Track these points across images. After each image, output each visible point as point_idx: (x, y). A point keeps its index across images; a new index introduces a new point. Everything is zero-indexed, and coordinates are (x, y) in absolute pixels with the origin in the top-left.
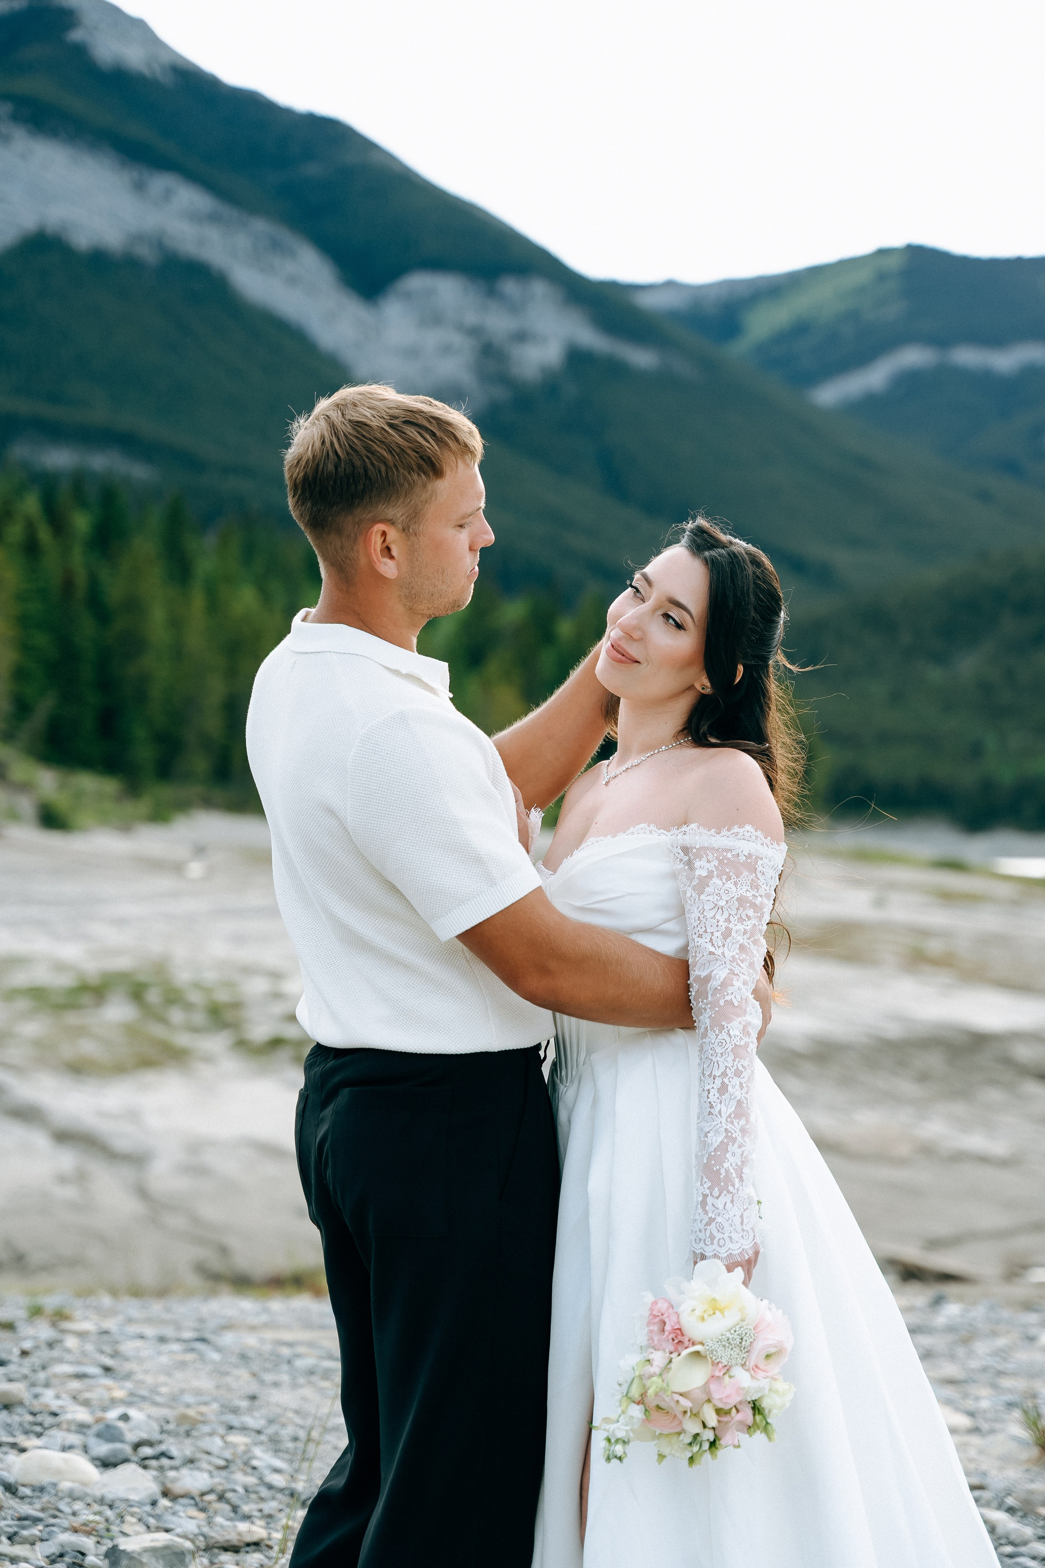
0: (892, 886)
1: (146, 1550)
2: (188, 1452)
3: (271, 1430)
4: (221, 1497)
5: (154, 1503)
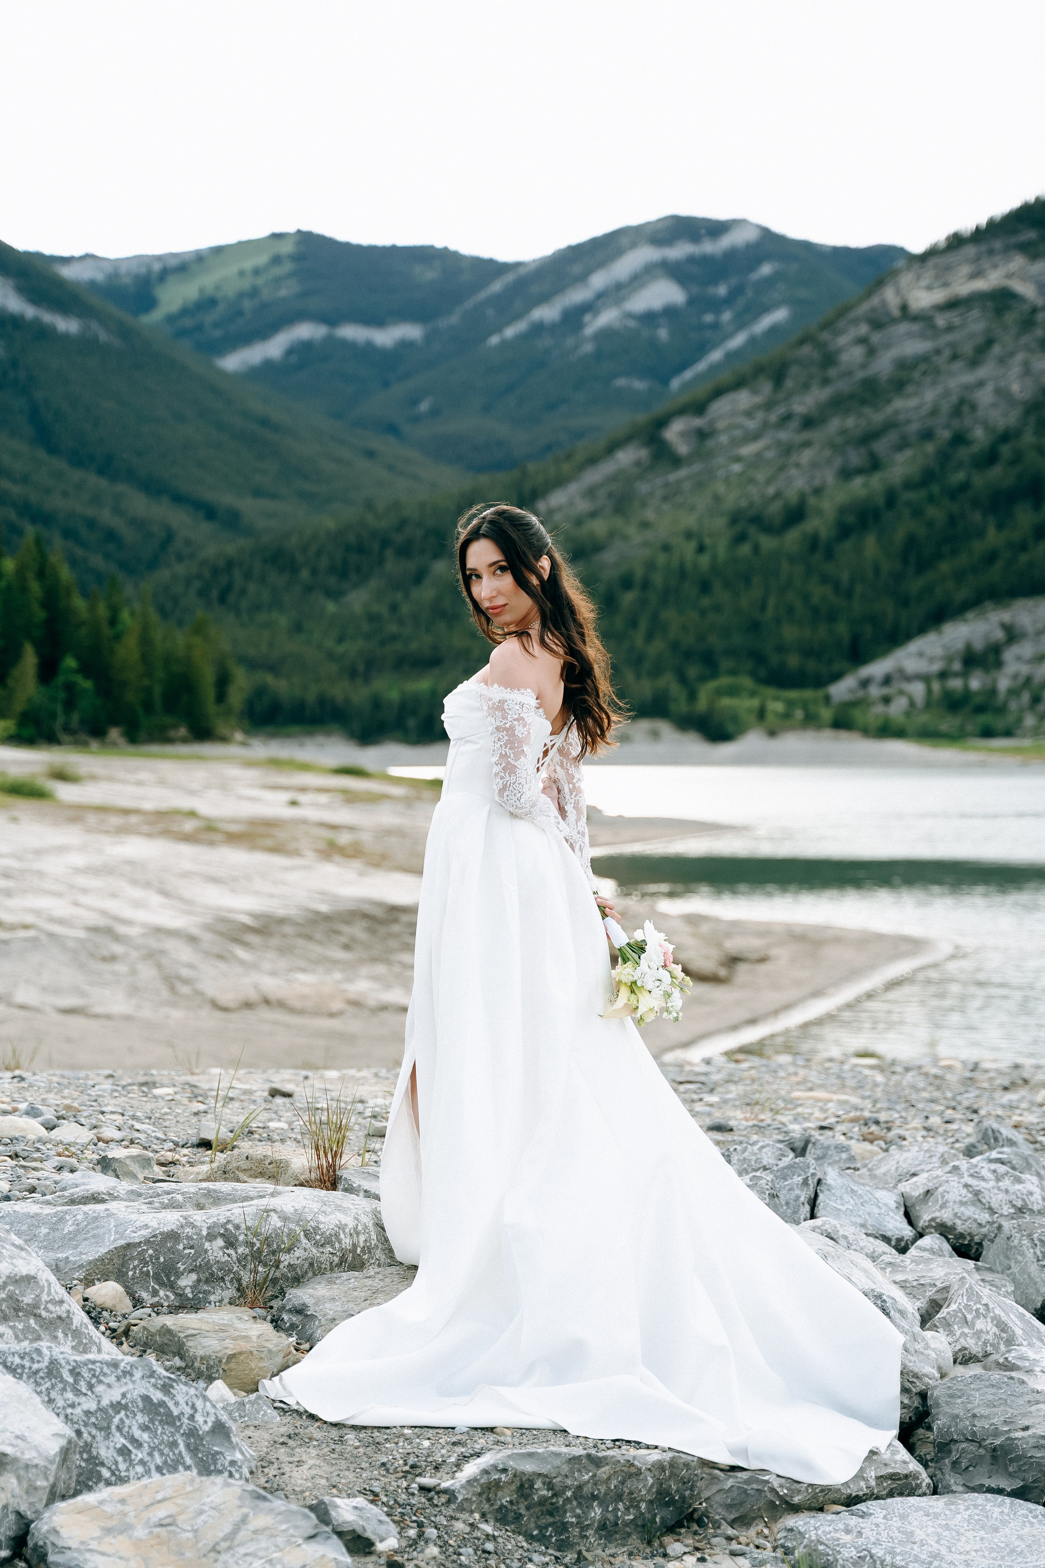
0: (303, 789)
1: (127, 1157)
2: (91, 1121)
3: (128, 1113)
4: (132, 1142)
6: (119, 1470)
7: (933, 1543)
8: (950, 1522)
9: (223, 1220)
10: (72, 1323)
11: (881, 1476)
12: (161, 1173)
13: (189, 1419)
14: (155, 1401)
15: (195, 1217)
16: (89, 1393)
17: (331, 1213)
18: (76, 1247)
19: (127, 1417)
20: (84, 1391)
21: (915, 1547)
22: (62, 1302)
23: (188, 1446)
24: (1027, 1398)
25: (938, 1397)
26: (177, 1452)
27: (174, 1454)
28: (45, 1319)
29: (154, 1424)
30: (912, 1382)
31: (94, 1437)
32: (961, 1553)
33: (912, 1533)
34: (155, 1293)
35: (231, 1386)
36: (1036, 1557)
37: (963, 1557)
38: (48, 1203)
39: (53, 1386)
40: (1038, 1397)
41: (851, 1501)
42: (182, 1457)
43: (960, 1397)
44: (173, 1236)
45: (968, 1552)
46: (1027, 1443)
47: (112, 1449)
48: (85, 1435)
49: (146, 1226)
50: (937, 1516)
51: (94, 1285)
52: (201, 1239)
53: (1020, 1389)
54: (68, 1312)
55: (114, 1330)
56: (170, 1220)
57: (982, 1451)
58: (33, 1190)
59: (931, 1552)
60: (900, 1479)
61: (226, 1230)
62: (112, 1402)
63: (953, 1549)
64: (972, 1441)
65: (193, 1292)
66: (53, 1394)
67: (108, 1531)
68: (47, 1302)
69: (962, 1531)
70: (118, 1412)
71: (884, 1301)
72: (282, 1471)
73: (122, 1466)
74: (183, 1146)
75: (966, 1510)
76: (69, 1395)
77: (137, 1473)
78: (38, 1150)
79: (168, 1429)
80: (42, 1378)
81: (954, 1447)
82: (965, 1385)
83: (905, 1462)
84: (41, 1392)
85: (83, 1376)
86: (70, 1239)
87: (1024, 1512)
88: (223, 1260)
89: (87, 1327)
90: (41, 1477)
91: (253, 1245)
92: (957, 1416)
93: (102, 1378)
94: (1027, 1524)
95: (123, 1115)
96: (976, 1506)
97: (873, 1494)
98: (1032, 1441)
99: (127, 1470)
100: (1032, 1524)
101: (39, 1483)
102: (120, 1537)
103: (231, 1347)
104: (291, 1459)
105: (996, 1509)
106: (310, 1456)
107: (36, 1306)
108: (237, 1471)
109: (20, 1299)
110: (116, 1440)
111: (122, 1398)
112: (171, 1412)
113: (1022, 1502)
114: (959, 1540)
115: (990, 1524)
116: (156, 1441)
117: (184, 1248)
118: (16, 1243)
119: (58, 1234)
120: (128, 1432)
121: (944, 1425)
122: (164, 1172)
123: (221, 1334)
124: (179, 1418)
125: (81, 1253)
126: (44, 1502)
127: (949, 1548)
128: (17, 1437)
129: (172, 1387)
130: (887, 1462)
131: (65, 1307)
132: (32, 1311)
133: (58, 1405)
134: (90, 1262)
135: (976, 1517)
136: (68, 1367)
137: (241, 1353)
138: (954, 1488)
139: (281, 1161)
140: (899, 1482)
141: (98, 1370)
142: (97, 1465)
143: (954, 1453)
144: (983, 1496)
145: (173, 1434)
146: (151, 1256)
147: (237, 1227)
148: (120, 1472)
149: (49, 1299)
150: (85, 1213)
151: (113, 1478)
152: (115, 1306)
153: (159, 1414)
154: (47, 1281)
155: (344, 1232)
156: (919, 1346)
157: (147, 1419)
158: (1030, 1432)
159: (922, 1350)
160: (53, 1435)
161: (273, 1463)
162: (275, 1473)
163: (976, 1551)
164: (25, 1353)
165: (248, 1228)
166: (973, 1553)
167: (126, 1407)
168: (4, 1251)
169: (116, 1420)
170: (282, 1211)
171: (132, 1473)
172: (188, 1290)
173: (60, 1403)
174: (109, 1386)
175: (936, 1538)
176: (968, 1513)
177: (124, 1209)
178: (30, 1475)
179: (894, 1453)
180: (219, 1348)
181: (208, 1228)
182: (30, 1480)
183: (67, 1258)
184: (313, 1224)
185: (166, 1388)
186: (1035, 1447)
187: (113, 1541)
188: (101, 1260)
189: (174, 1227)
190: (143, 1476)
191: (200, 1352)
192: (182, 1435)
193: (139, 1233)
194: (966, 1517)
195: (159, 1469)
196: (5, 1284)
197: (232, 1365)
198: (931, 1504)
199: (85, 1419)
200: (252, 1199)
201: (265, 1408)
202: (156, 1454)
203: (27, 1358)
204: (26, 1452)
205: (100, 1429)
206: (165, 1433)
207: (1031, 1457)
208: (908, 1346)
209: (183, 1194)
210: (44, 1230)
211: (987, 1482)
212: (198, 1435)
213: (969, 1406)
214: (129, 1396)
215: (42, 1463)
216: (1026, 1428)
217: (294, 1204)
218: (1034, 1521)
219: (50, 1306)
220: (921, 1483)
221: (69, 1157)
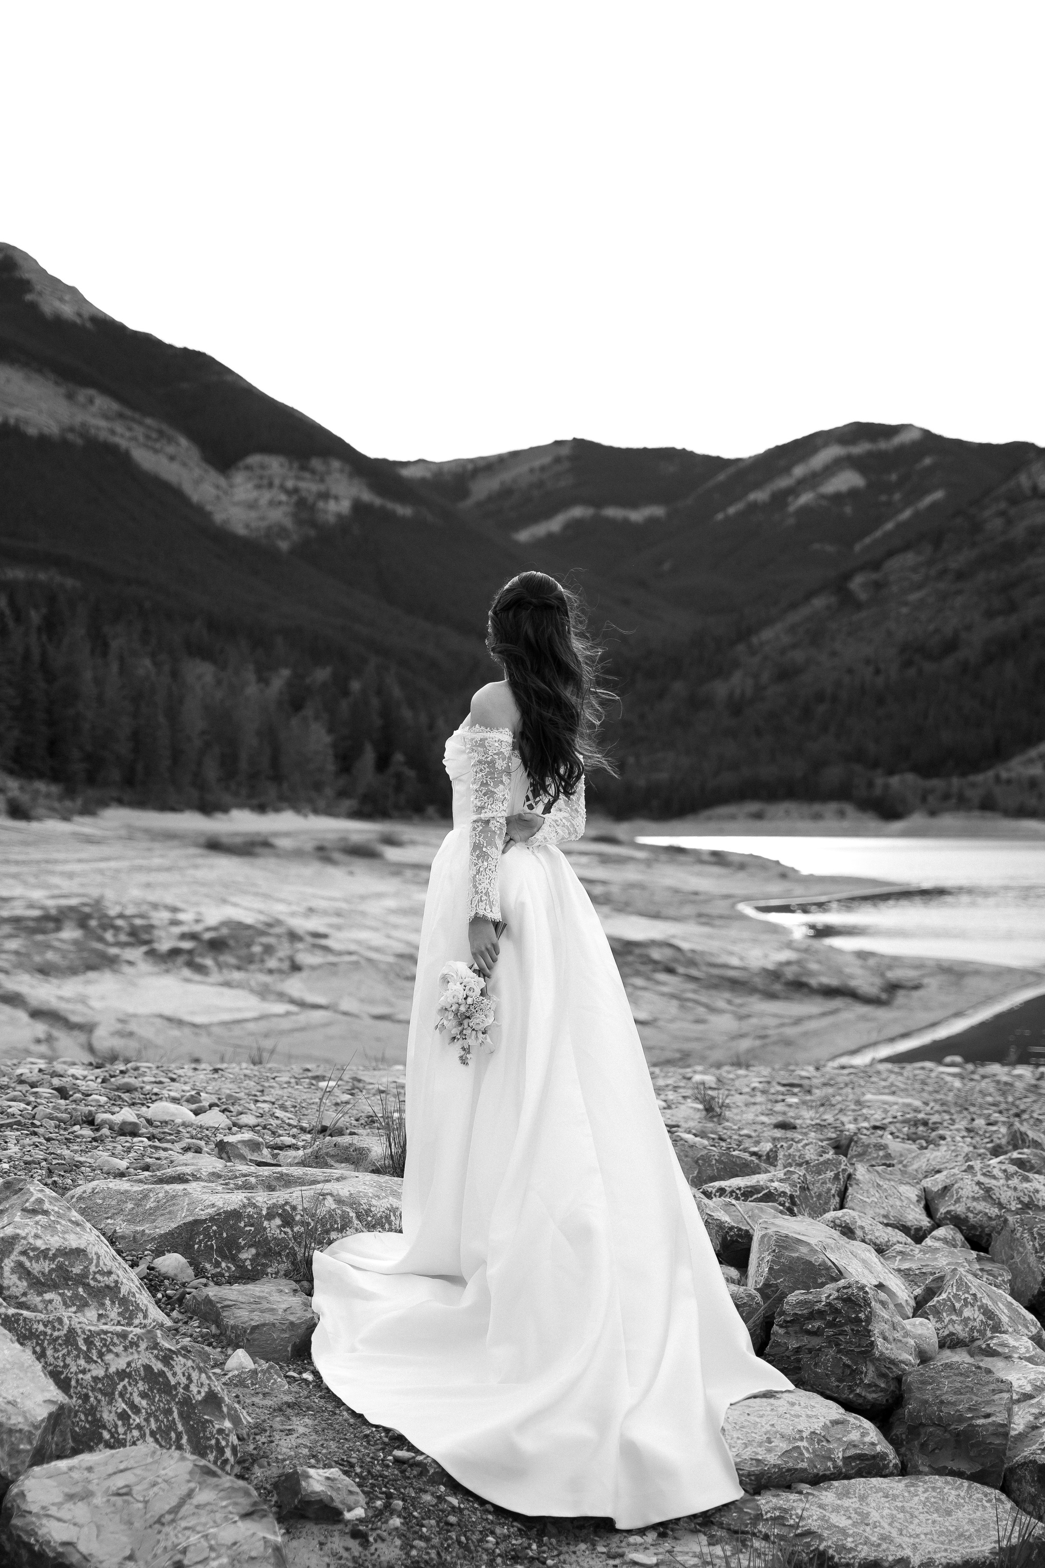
1: (239, 1142)
2: (240, 1109)
3: (280, 1102)
4: (265, 1128)
5: (230, 1129)
6: (118, 1433)
7: (886, 1526)
8: (906, 1504)
9: (281, 1202)
10: (120, 1292)
11: (850, 1457)
12: (269, 1156)
13: (184, 1389)
14: (156, 1371)
15: (258, 1198)
16: (99, 1361)
17: (384, 1198)
18: (154, 1221)
19: (130, 1384)
20: (95, 1358)
21: (868, 1529)
22: (110, 1273)
23: (181, 1414)
24: (992, 1386)
25: (911, 1383)
26: (170, 1419)
27: (168, 1421)
28: (93, 1287)
29: (152, 1392)
30: (889, 1368)
31: (99, 1401)
32: (911, 1536)
33: (868, 1514)
34: (217, 1265)
35: (252, 1355)
36: (982, 1542)
37: (912, 1540)
38: (140, 1181)
39: (69, 1353)
40: (1002, 1386)
41: (817, 1480)
42: (175, 1424)
43: (931, 1384)
44: (236, 1214)
45: (918, 1536)
46: (987, 1430)
47: (113, 1413)
48: (92, 1399)
49: (213, 1205)
50: (895, 1497)
51: (164, 1255)
52: (261, 1218)
53: (986, 1378)
54: (116, 1282)
55: (169, 1297)
56: (235, 1199)
57: (947, 1435)
58: (147, 1168)
59: (882, 1535)
60: (868, 1459)
61: (284, 1210)
62: (117, 1370)
63: (904, 1532)
64: (939, 1425)
65: (252, 1265)
66: (68, 1360)
67: (70, 1497)
68: (95, 1273)
69: (916, 1513)
70: (123, 1380)
71: (866, 1293)
72: (272, 1439)
73: (121, 1430)
74: (309, 1132)
75: (924, 1492)
76: (82, 1362)
77: (133, 1437)
78: (179, 1132)
79: (165, 1398)
80: (60, 1345)
81: (922, 1430)
82: (936, 1373)
83: (873, 1444)
84: (58, 1358)
85: (95, 1345)
86: (150, 1214)
87: (980, 1496)
88: (280, 1237)
89: (134, 1296)
90: (25, 1441)
91: (308, 1224)
92: (926, 1402)
93: (111, 1347)
94: (980, 1508)
95: (273, 1103)
96: (934, 1489)
97: (841, 1473)
98: (991, 1428)
99: (125, 1434)
100: (984, 1508)
101: (22, 1447)
102: (80, 1504)
103: (257, 1319)
104: (281, 1427)
105: (953, 1492)
106: (301, 1425)
107: (85, 1274)
108: (223, 1438)
109: (70, 1269)
110: (117, 1405)
111: (127, 1367)
112: (169, 1381)
113: (978, 1485)
114: (911, 1523)
115: (944, 1507)
116: (153, 1407)
117: (245, 1226)
118: (73, 1219)
119: (141, 1209)
120: (129, 1399)
121: (914, 1409)
122: (273, 1155)
123: (254, 1306)
124: (175, 1387)
125: (156, 1227)
126: (27, 1464)
127: (901, 1530)
128: (9, 1403)
129: (172, 1359)
130: (856, 1443)
131: (113, 1277)
132: (81, 1280)
133: (72, 1370)
134: (161, 1236)
135: (933, 1500)
136: (83, 1336)
137: (264, 1325)
138: (921, 1468)
139: (363, 1149)
140: (867, 1462)
141: (109, 1339)
142: (99, 1427)
143: (922, 1436)
144: (943, 1479)
145: (169, 1403)
146: (214, 1232)
147: (294, 1208)
148: (119, 1435)
149: (97, 1270)
150: (166, 1192)
151: (112, 1440)
152: (176, 1275)
153: (158, 1383)
154: (96, 1254)
155: (394, 1215)
156: (898, 1335)
157: (147, 1387)
158: (990, 1420)
159: (900, 1338)
160: (45, 1401)
161: (266, 1431)
162: (264, 1440)
163: (926, 1534)
164: (48, 1321)
165: (304, 1210)
166: (923, 1537)
167: (129, 1376)
168: (58, 1226)
169: (120, 1387)
170: (338, 1195)
171: (129, 1437)
172: (248, 1263)
173: (74, 1369)
174: (117, 1355)
175: (889, 1521)
176: (926, 1495)
177: (199, 1189)
178: (13, 1439)
179: (863, 1435)
180: (247, 1319)
181: (268, 1208)
182: (13, 1444)
183: (143, 1231)
184: (365, 1208)
185: (167, 1358)
186: (993, 1434)
187: (72, 1507)
188: (171, 1233)
189: (236, 1207)
190: (138, 1440)
191: (232, 1322)
192: (177, 1403)
193: (207, 1211)
194: (923, 1499)
195: (153, 1434)
196: (55, 1256)
197: (255, 1336)
198: (891, 1485)
199: (93, 1384)
200: (319, 1183)
201: (275, 1377)
202: (152, 1420)
203: (50, 1326)
204: (13, 1417)
205: (105, 1394)
206: (162, 1401)
207: (990, 1443)
208: (887, 1334)
209: (257, 1177)
210: (130, 1206)
211: (951, 1465)
212: (192, 1404)
213: (938, 1392)
214: (133, 1365)
215: (26, 1428)
216: (988, 1416)
217: (351, 1189)
218: (988, 1505)
219: (98, 1277)
220: (888, 1464)
221: (200, 1139)
